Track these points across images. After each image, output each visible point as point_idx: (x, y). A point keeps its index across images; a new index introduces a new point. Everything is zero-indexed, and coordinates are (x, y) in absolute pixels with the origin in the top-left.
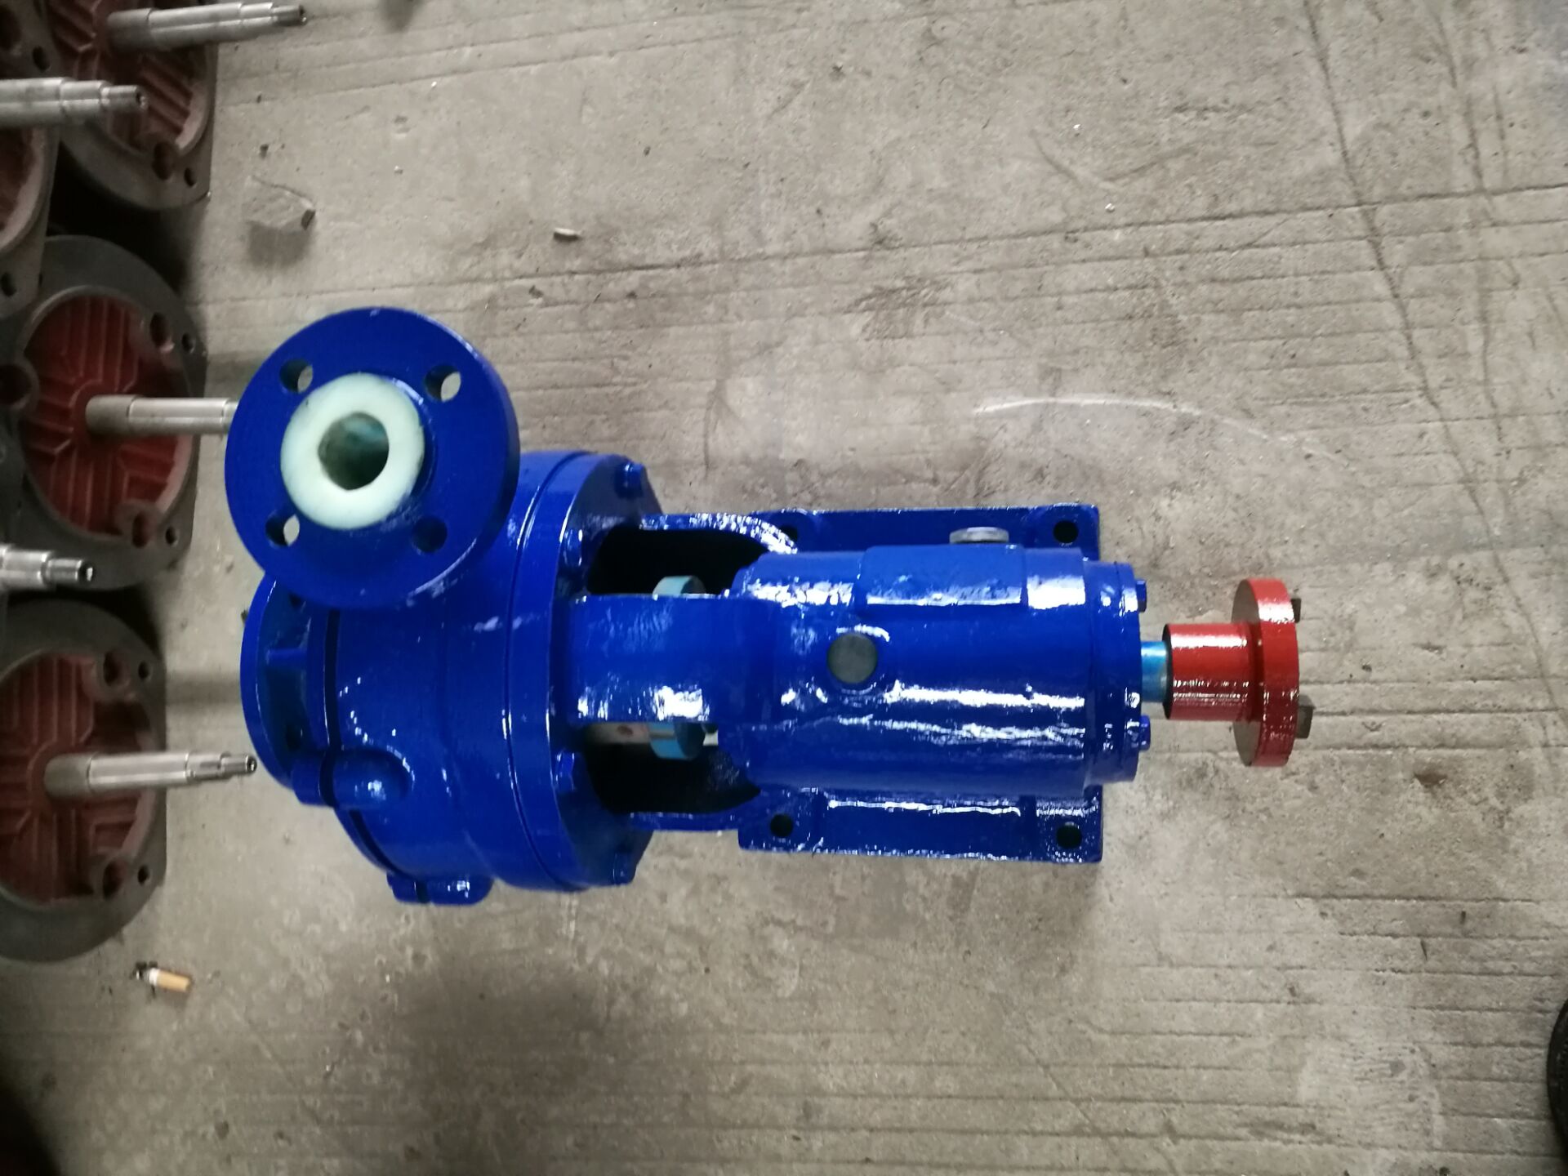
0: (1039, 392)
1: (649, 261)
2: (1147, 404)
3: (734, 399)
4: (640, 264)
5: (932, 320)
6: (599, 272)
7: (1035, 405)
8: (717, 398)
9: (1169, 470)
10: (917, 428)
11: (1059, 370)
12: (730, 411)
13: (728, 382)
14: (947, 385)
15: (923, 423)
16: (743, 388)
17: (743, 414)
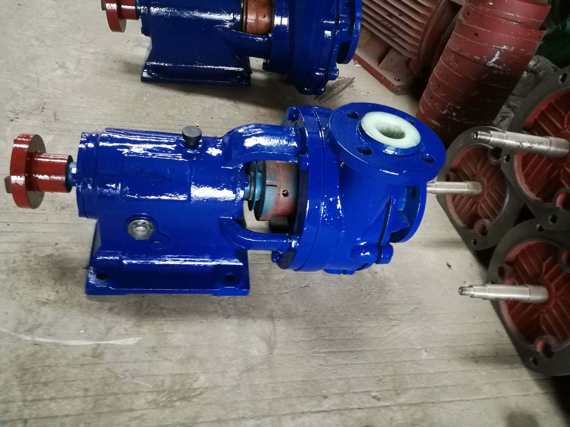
0: (106, 347)
1: (320, 415)
2: (49, 340)
3: (263, 346)
4: (325, 413)
5: (160, 383)
6: (346, 409)
7: (109, 340)
8: (271, 346)
9: (45, 310)
10: (170, 331)
11: (93, 357)
12: (264, 340)
13: (267, 353)
14: (154, 350)
15: (166, 333)
16: (259, 351)
17: (257, 339)
